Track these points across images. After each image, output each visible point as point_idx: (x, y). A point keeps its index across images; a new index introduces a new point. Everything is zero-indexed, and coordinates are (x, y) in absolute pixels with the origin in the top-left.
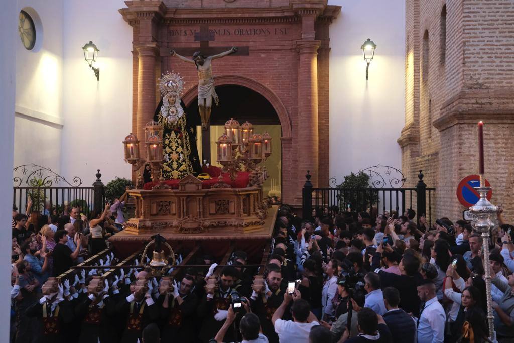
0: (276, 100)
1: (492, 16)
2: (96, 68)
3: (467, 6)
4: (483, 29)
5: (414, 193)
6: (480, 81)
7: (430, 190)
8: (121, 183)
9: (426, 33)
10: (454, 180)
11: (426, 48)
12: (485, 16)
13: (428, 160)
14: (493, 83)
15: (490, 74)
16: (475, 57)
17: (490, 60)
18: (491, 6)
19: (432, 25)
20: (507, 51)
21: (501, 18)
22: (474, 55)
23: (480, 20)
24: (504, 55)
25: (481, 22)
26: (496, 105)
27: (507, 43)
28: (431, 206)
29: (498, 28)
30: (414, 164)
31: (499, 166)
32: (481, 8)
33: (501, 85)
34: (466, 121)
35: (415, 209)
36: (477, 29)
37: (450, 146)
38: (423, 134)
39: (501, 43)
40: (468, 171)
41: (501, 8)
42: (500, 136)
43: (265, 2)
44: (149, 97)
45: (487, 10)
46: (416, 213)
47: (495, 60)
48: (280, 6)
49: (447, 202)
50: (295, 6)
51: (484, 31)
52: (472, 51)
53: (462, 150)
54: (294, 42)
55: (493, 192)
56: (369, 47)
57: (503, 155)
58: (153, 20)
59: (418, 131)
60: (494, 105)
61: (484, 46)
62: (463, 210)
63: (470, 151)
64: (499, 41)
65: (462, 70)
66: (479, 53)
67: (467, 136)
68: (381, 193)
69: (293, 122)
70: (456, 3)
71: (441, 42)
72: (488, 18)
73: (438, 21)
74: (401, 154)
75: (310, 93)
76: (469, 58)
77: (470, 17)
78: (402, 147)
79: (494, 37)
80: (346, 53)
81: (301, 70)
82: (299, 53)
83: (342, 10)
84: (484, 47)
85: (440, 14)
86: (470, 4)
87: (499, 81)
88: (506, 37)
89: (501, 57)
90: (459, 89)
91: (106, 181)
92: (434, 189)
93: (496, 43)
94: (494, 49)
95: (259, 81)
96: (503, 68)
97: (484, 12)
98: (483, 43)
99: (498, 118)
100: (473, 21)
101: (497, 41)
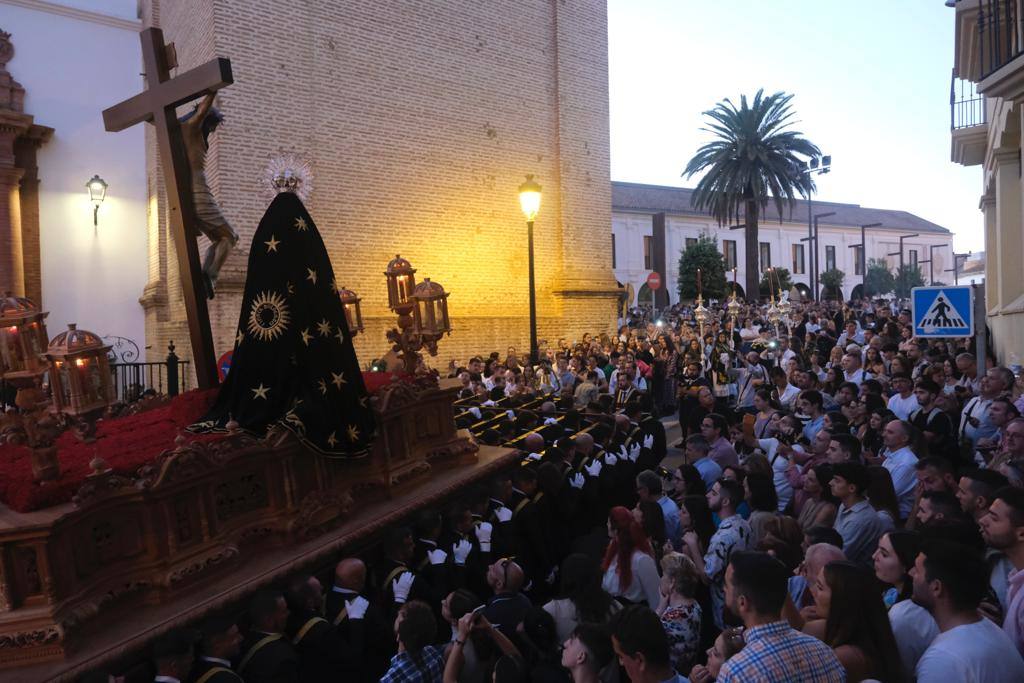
1: (251, 176)
3: (223, 162)
4: (241, 189)
7: (183, 363)
12: (243, 177)
13: (179, 328)
17: (249, 224)
18: (248, 166)
23: (238, 181)
25: (239, 183)
29: (257, 192)
30: (161, 330)
32: (239, 166)
36: (235, 189)
38: (172, 296)
39: (260, 208)
40: (228, 345)
41: (259, 170)
45: (245, 171)
47: (254, 225)
51: (242, 192)
52: (230, 213)
56: (97, 186)
59: (166, 292)
63: (230, 323)
64: (259, 205)
66: (237, 216)
67: (226, 307)
68: (121, 367)
72: (246, 179)
74: (143, 316)
77: (227, 175)
78: (146, 309)
79: (253, 200)
80: (63, 188)
83: (56, 133)
84: (244, 211)
86: (226, 161)
92: (188, 362)
93: (255, 207)
94: (253, 214)
97: (242, 172)
98: (242, 206)
100: (230, 180)
101: (257, 205)
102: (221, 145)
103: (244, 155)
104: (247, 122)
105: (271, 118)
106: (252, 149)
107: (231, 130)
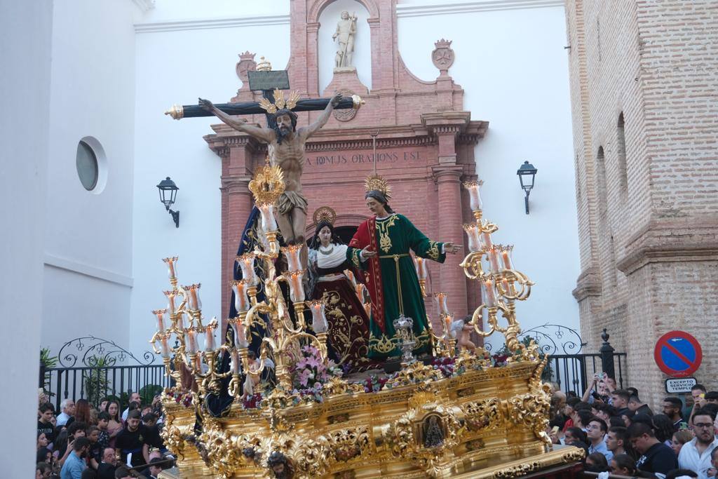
1: (683, 123)
2: (175, 211)
3: (649, 111)
4: (672, 139)
5: (598, 360)
6: (675, 207)
7: (619, 355)
9: (601, 150)
10: (649, 339)
11: (601, 170)
12: (674, 123)
13: (615, 315)
14: (692, 208)
15: (687, 197)
16: (665, 176)
17: (686, 179)
18: (680, 110)
19: (608, 140)
20: (706, 167)
21: (695, 125)
22: (664, 174)
23: (668, 129)
24: (704, 172)
25: (670, 131)
26: (698, 238)
27: (706, 156)
28: (622, 377)
29: (693, 138)
30: (596, 322)
31: (709, 318)
32: (668, 113)
33: (703, 211)
34: (659, 259)
36: (665, 140)
37: (641, 293)
38: (606, 282)
39: (698, 157)
40: (668, 326)
41: (694, 112)
42: (707, 278)
43: (390, 120)
45: (677, 116)
47: (692, 178)
48: (409, 124)
49: (643, 370)
50: (428, 123)
51: (674, 142)
52: (661, 168)
53: (658, 298)
54: (430, 169)
55: (703, 354)
57: (714, 304)
58: (248, 148)
59: (599, 279)
60: (695, 238)
61: (676, 160)
62: (665, 379)
63: (668, 299)
64: (696, 154)
65: (648, 193)
66: (670, 171)
67: (662, 279)
68: (553, 361)
69: (432, 272)
70: (636, 108)
71: (620, 160)
72: (678, 125)
73: (615, 134)
76: (658, 177)
77: (655, 125)
78: (580, 302)
79: (688, 149)
81: (440, 204)
82: (436, 182)
83: (490, 126)
84: (677, 163)
85: (616, 125)
86: (653, 109)
87: (699, 205)
88: (704, 148)
89: (700, 175)
90: (648, 218)
92: (625, 354)
93: (692, 157)
94: (689, 165)
96: (703, 189)
97: (672, 118)
98: (675, 158)
99: (701, 255)
100: (659, 129)
101: (692, 154)
102: (647, 92)
103: (674, 97)
104: (675, 58)
105: (705, 49)
106: (684, 89)
107: (657, 72)
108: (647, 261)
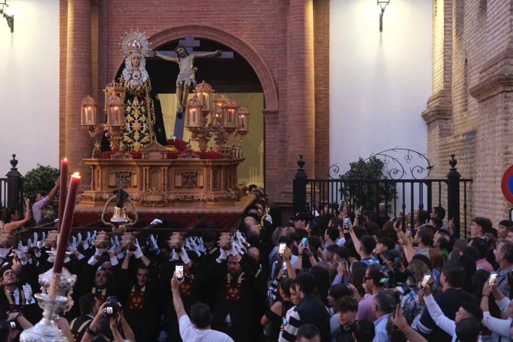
0: (257, 59)
2: (9, 15)
5: (445, 186)
7: (465, 181)
8: (45, 173)
10: (497, 168)
13: (463, 141)
28: (467, 203)
30: (443, 146)
35: (445, 207)
37: (492, 121)
38: (457, 106)
44: (83, 54)
46: (447, 213)
49: (488, 197)
53: (508, 128)
59: (450, 102)
62: (510, 209)
65: (508, 19)
68: (399, 186)
69: (280, 89)
75: (304, 49)
78: (428, 124)
81: (291, 18)
90: (505, 45)
91: (24, 170)
92: (471, 181)
95: (233, 33)
108: (502, 89)
